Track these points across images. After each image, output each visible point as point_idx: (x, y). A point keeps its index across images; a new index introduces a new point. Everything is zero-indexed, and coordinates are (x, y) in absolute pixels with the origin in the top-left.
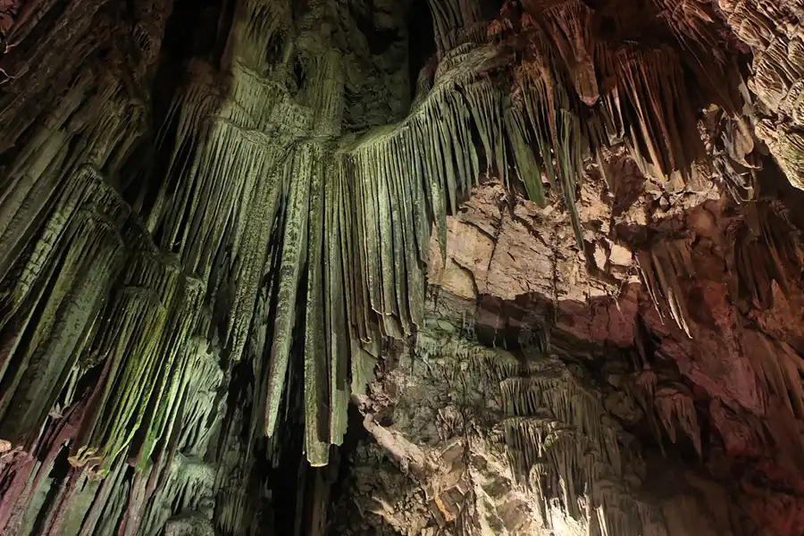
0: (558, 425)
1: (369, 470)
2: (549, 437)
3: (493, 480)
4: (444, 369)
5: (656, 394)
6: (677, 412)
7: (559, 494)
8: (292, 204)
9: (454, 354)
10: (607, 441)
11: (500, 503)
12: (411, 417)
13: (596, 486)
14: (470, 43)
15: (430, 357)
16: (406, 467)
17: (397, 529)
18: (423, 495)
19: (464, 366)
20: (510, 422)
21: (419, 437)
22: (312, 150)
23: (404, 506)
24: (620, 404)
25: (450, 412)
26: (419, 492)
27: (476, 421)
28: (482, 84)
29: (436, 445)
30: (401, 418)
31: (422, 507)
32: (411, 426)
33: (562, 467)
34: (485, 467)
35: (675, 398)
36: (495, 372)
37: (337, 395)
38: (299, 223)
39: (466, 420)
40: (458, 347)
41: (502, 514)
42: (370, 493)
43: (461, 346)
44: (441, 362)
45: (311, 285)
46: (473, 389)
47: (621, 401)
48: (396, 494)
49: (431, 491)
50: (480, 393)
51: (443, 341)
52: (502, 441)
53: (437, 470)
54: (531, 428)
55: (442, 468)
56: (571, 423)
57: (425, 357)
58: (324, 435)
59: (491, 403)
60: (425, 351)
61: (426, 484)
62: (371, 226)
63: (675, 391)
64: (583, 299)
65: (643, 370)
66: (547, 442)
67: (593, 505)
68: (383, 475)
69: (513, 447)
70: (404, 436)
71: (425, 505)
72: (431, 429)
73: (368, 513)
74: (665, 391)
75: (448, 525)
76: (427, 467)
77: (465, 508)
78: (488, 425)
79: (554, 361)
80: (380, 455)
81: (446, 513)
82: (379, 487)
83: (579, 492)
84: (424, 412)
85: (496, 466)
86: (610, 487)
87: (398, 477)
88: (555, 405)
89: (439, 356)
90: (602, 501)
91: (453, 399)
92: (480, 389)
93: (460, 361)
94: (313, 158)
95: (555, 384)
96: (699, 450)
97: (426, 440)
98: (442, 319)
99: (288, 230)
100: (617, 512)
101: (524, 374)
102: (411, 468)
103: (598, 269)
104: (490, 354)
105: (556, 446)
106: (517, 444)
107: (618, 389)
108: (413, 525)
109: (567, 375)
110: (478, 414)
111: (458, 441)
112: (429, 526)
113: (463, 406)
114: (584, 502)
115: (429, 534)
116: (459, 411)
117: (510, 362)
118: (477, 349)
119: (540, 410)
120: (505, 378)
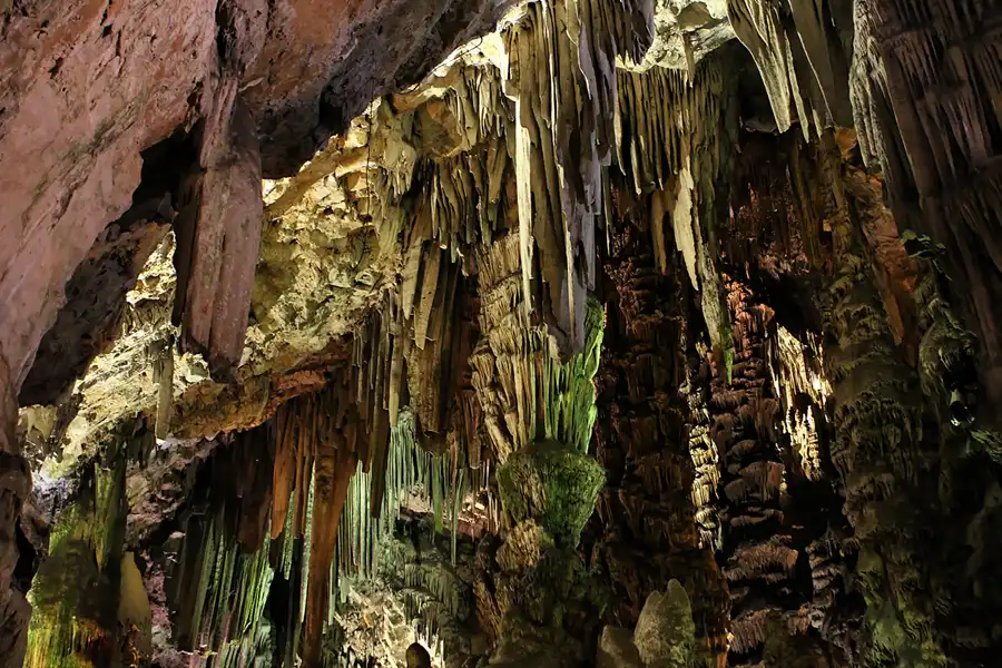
0: (429, 598)
2: (425, 604)
3: (394, 615)
7: (424, 634)
10: (453, 599)
11: (395, 627)
16: (352, 603)
17: (343, 626)
18: (358, 615)
20: (407, 591)
21: (360, 590)
23: (347, 618)
26: (356, 613)
27: (390, 586)
29: (368, 596)
31: (356, 621)
33: (428, 621)
34: (391, 607)
36: (403, 557)
39: (386, 584)
41: (396, 632)
46: (391, 564)
49: (363, 613)
52: (402, 601)
53: (367, 606)
54: (417, 597)
56: (437, 593)
59: (399, 573)
61: (360, 611)
62: (356, 507)
66: (424, 607)
67: (440, 639)
69: (407, 605)
71: (358, 620)
75: (368, 629)
76: (362, 604)
77: (378, 623)
79: (434, 552)
81: (368, 625)
83: (434, 632)
85: (395, 608)
86: (447, 630)
88: (430, 583)
90: (443, 638)
92: (395, 565)
93: (386, 547)
95: (432, 571)
97: (364, 592)
100: (449, 643)
101: (418, 561)
102: (354, 603)
104: (402, 546)
105: (428, 609)
106: (409, 602)
107: (464, 564)
108: (351, 627)
109: (439, 565)
110: (391, 580)
111: (380, 594)
112: (357, 630)
113: (385, 574)
114: (435, 638)
115: (358, 634)
116: (383, 579)
117: (412, 553)
118: (396, 541)
119: (423, 585)
120: (408, 563)
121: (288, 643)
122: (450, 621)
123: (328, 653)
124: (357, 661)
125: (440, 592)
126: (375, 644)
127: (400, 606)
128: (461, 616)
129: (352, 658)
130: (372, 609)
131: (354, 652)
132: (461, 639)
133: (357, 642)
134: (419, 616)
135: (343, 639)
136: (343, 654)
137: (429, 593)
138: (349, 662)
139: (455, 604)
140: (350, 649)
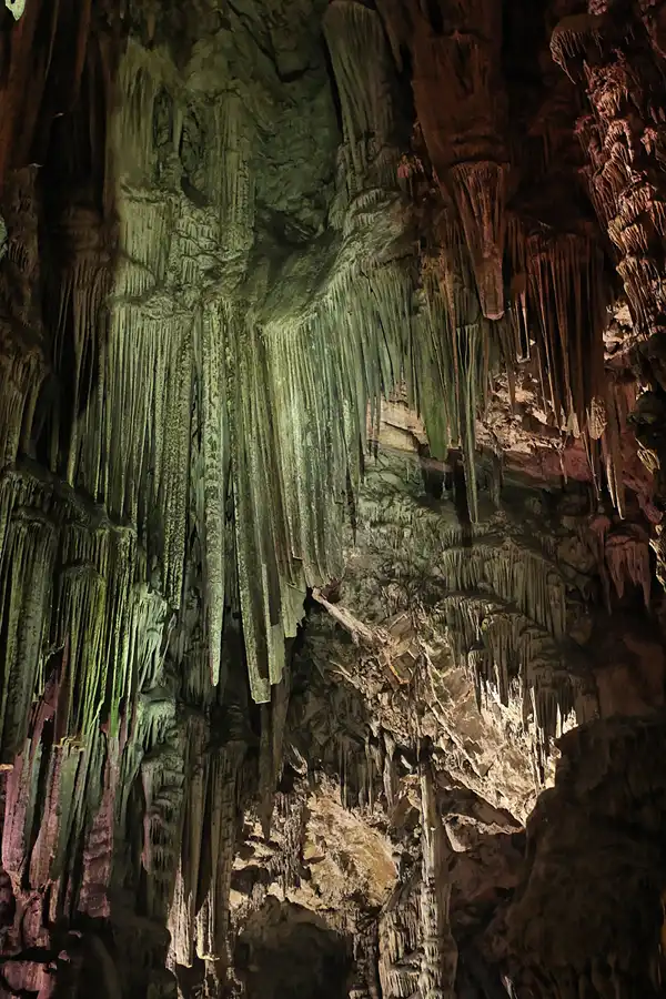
0: (494, 607)
1: (323, 639)
2: (486, 620)
3: (439, 651)
4: (387, 538)
5: (608, 542)
6: (626, 560)
8: (207, 398)
9: (397, 519)
10: (552, 603)
11: (444, 675)
12: (358, 590)
13: (530, 666)
14: (378, 191)
15: (373, 525)
16: (356, 640)
17: (357, 687)
18: (376, 663)
19: (407, 533)
20: (449, 601)
21: (365, 614)
22: (221, 310)
23: (360, 670)
24: (573, 551)
25: (393, 591)
26: (372, 660)
27: (419, 596)
28: (389, 270)
29: (382, 623)
30: (348, 593)
31: (376, 673)
32: (358, 601)
33: (497, 652)
34: (432, 637)
35: (626, 546)
36: (438, 537)
37: (272, 631)
38: (217, 426)
39: (410, 595)
40: (401, 509)
41: (449, 685)
42: (328, 657)
43: (404, 508)
44: (383, 530)
45: (237, 499)
46: (417, 554)
47: (572, 547)
48: (351, 661)
49: (383, 657)
50: (425, 559)
51: (386, 502)
52: (443, 621)
53: (386, 643)
54: (470, 607)
55: (389, 642)
56: (512, 595)
57: (367, 525)
58: (264, 673)
59: (436, 571)
60: (367, 519)
61: (378, 653)
63: (627, 538)
64: (528, 450)
65: (596, 514)
66: (484, 626)
67: (526, 687)
68: (337, 646)
69: (453, 627)
70: (352, 613)
71: (380, 672)
72: (378, 604)
73: (328, 671)
74: (616, 540)
75: (403, 687)
76: (376, 640)
77: (418, 672)
78: (431, 601)
79: (499, 519)
80: (332, 624)
81: (400, 679)
82: (332, 654)
83: (513, 673)
84: (370, 583)
85: (439, 637)
86: (544, 666)
87: (351, 647)
88: (496, 578)
89: (382, 522)
90: (534, 683)
91: (397, 571)
92: (425, 555)
93: (402, 526)
94: (224, 321)
95: (496, 555)
96: (647, 602)
97: (372, 617)
98: (386, 469)
99: (206, 437)
101: (467, 541)
102: (361, 640)
103: (541, 423)
104: (433, 517)
105: (493, 630)
106: (457, 624)
107: (572, 533)
108: (370, 688)
109: (508, 542)
110: (422, 587)
111: (405, 615)
112: (384, 690)
113: (407, 577)
114: (518, 684)
115: (384, 698)
116: (403, 586)
117: (453, 528)
118: (420, 511)
119: (480, 585)
120: (446, 548)
121: (264, 734)
122: (544, 648)
123: (346, 742)
124: (399, 750)
125: (519, 594)
126: (421, 713)
127: (442, 633)
128: (579, 637)
129: (389, 745)
130: (399, 648)
131: (391, 734)
132: (573, 680)
133: (388, 713)
134: (479, 646)
135: (366, 716)
136: (373, 741)
137: (493, 597)
138: (384, 753)
139: (559, 616)
140: (382, 730)
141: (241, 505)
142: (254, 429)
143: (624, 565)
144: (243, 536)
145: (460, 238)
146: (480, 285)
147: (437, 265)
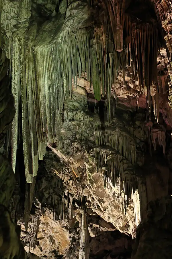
0: (111, 152)
1: (49, 160)
2: (108, 157)
3: (91, 167)
4: (75, 126)
5: (152, 131)
6: (158, 138)
8: (13, 72)
9: (78, 119)
10: (131, 151)
11: (93, 175)
12: (63, 143)
13: (123, 173)
14: (79, 2)
15: (70, 121)
16: (62, 161)
17: (61, 178)
18: (68, 170)
19: (82, 124)
20: (96, 149)
21: (66, 152)
22: (19, 40)
23: (62, 172)
24: (139, 133)
25: (76, 145)
26: (67, 168)
27: (85, 147)
28: (82, 31)
29: (71, 156)
30: (60, 145)
31: (68, 173)
32: (63, 148)
33: (112, 168)
34: (89, 161)
35: (158, 133)
36: (93, 126)
37: (34, 157)
38: (17, 82)
39: (82, 146)
40: (80, 116)
41: (94, 179)
42: (51, 167)
43: (81, 115)
44: (73, 123)
45: (23, 110)
46: (85, 132)
47: (139, 132)
48: (59, 169)
49: (71, 168)
50: (87, 134)
51: (74, 113)
52: (93, 156)
53: (72, 163)
54: (103, 152)
55: (73, 163)
56: (118, 148)
57: (68, 121)
59: (91, 138)
60: (67, 118)
61: (69, 166)
63: (158, 130)
64: (126, 97)
65: (148, 121)
66: (108, 158)
67: (122, 181)
68: (54, 163)
69: (97, 159)
70: (61, 152)
71: (69, 173)
72: (70, 149)
73: (51, 172)
74: (154, 130)
75: (77, 179)
76: (69, 162)
77: (83, 174)
78: (89, 149)
79: (115, 121)
80: (53, 155)
81: (76, 176)
82: (53, 166)
83: (117, 175)
84: (68, 141)
85: (91, 162)
86: (128, 173)
87: (59, 164)
88: (113, 142)
89: (73, 120)
90: (124, 179)
91: (78, 138)
92: (87, 132)
93: (80, 121)
94: (20, 45)
95: (113, 134)
96: (164, 152)
97: (68, 153)
98: (75, 101)
99: (13, 87)
100: (129, 182)
101: (103, 128)
102: (63, 161)
103: (131, 88)
104: (91, 119)
105: (111, 160)
106: (98, 157)
107: (139, 127)
108: (66, 179)
109: (117, 129)
110: (86, 143)
111: (79, 153)
112: (70, 179)
113: (81, 140)
114: (119, 179)
115: (70, 182)
116: (80, 143)
117: (98, 123)
118: (87, 116)
119: (107, 144)
120: (96, 130)
121: (27, 193)
122: (128, 167)
123: (56, 197)
124: (74, 201)
125: (120, 148)
126: (83, 188)
127: (92, 160)
128: (140, 164)
129: (71, 199)
130: (77, 165)
131: (72, 195)
132: (138, 178)
133: (72, 187)
134: (106, 165)
135: (63, 188)
136: (65, 197)
137: (111, 149)
138: (69, 201)
139: (134, 155)
140: (68, 193)
141: (24, 112)
142: (30, 85)
143: (157, 139)
144: (25, 123)
145: (108, 22)
146: (115, 39)
147: (100, 31)
